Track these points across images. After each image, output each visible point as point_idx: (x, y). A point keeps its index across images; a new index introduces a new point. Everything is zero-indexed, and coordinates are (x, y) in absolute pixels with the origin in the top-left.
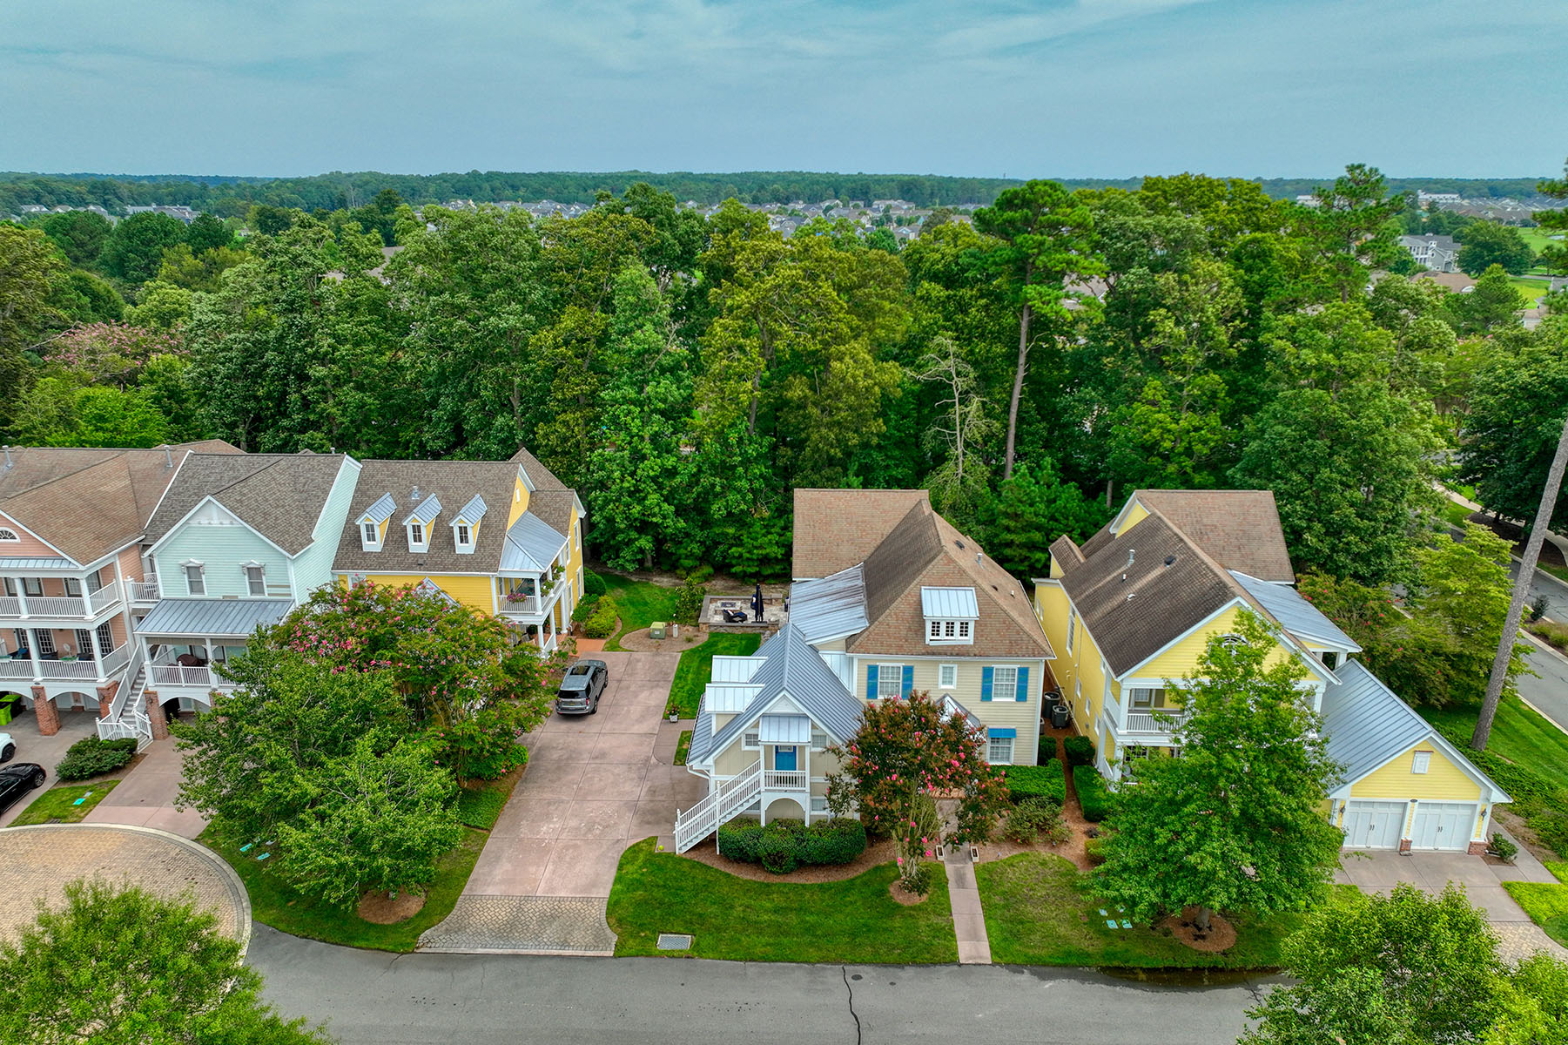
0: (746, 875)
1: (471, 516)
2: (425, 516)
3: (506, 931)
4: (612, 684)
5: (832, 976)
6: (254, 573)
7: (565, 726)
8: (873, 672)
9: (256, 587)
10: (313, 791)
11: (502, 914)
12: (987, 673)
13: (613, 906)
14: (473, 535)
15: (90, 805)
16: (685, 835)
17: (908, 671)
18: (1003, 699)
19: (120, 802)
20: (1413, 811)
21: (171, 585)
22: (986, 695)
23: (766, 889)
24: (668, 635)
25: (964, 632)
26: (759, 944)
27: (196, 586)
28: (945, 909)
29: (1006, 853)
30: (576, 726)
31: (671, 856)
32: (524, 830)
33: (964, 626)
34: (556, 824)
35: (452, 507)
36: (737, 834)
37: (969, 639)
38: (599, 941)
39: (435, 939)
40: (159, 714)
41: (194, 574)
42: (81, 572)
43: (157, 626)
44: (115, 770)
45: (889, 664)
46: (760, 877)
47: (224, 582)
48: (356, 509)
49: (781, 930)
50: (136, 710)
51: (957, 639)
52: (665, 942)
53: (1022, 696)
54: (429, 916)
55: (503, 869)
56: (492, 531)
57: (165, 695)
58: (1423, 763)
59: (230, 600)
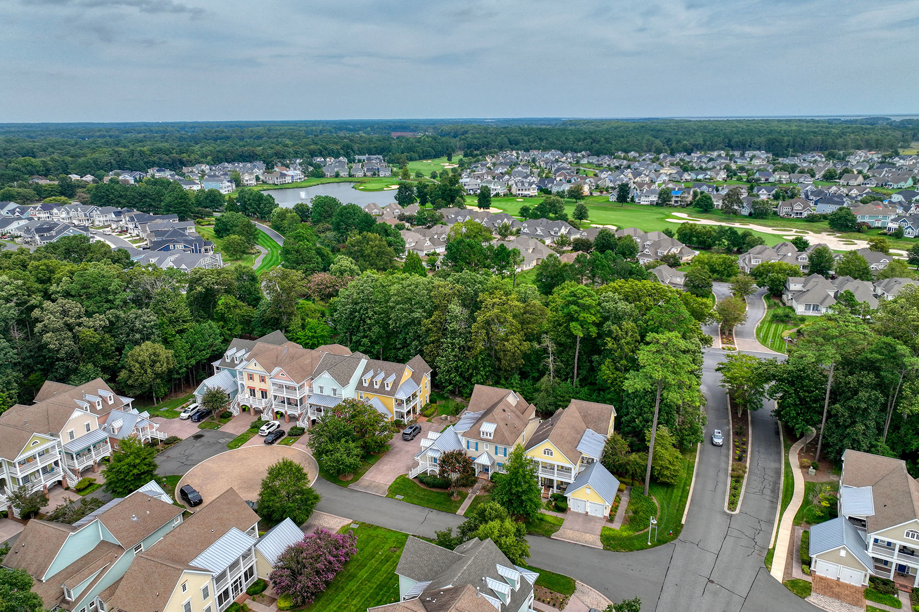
0: (422, 486)
1: (390, 380)
2: (379, 379)
3: (367, 487)
4: (422, 432)
5: (427, 510)
6: (335, 390)
7: (403, 442)
8: (468, 442)
9: (335, 394)
10: (331, 449)
11: (367, 484)
12: (496, 448)
13: (390, 486)
14: (390, 386)
15: (293, 442)
16: (412, 474)
17: (477, 444)
18: (501, 455)
19: (299, 443)
20: (588, 504)
21: (317, 391)
22: (496, 453)
23: (425, 490)
24: (446, 418)
25: (490, 436)
26: (416, 501)
27: (322, 392)
28: (461, 502)
29: (486, 494)
30: (406, 443)
31: (408, 479)
32: (380, 467)
33: (490, 434)
34: (388, 466)
35: (387, 376)
36: (421, 476)
37: (492, 438)
38: (384, 493)
39: (352, 486)
40: (310, 422)
41: (321, 388)
42: (297, 386)
43: (312, 401)
44: (299, 435)
45: (473, 441)
46: (425, 488)
47: (328, 392)
48: (363, 374)
49: (422, 499)
50: (306, 422)
51: (488, 437)
52: (398, 497)
53: (505, 455)
54: (352, 481)
55: (372, 474)
56: (396, 384)
57: (313, 418)
58: (588, 491)
59: (329, 396)
